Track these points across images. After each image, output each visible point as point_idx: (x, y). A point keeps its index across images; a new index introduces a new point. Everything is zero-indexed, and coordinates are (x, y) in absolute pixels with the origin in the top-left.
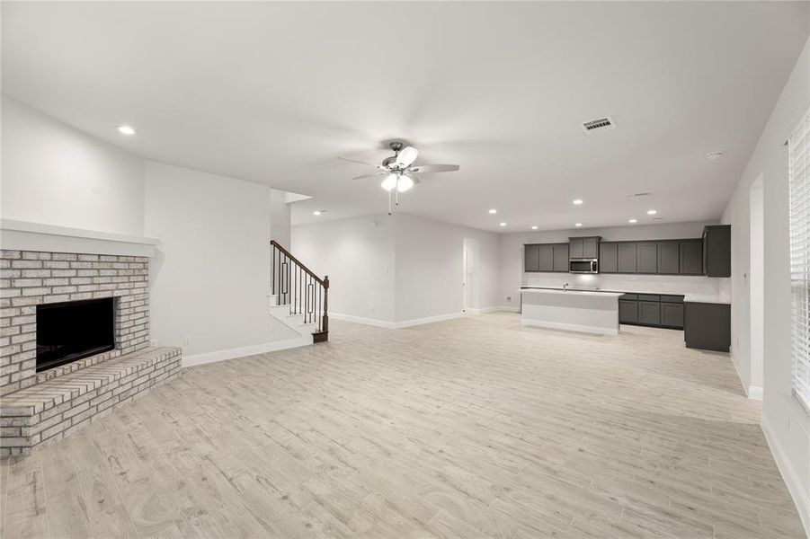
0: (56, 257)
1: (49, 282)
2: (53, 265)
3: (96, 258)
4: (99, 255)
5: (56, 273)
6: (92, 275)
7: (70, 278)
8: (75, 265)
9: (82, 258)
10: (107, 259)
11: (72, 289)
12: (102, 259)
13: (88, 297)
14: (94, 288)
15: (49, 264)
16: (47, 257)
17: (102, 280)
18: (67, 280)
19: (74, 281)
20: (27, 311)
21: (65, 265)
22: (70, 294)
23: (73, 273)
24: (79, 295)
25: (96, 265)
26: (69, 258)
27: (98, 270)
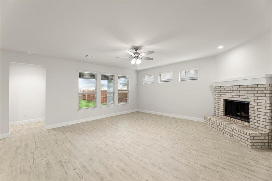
0: (227, 87)
1: (225, 94)
2: (227, 89)
3: (238, 87)
4: (240, 86)
5: (227, 91)
6: (237, 92)
7: (230, 93)
8: (232, 89)
9: (234, 87)
10: (243, 87)
11: (231, 96)
12: (241, 87)
13: (235, 99)
14: (238, 97)
15: (225, 89)
16: (225, 87)
17: (240, 94)
18: (229, 93)
19: (231, 94)
20: (221, 100)
21: (229, 89)
22: (230, 97)
23: (231, 92)
24: (233, 98)
25: (239, 89)
26: (230, 87)
27: (239, 91)
